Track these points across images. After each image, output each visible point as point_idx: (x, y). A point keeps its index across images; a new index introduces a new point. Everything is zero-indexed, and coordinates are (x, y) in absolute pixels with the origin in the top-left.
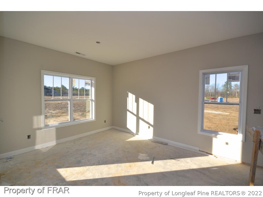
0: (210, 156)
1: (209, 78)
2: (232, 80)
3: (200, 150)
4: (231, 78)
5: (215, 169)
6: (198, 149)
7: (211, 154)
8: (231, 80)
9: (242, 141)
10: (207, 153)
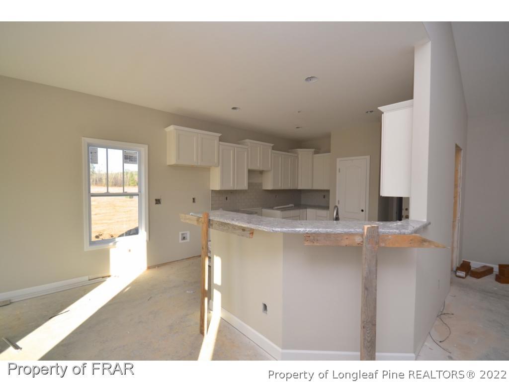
0: (108, 279)
1: (95, 153)
2: (130, 161)
3: (90, 279)
4: (127, 158)
5: (128, 290)
6: (87, 278)
7: (109, 276)
8: (128, 160)
9: (147, 241)
10: (103, 277)
